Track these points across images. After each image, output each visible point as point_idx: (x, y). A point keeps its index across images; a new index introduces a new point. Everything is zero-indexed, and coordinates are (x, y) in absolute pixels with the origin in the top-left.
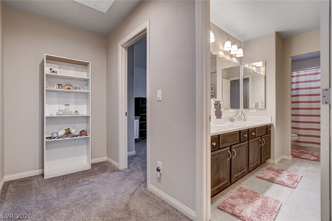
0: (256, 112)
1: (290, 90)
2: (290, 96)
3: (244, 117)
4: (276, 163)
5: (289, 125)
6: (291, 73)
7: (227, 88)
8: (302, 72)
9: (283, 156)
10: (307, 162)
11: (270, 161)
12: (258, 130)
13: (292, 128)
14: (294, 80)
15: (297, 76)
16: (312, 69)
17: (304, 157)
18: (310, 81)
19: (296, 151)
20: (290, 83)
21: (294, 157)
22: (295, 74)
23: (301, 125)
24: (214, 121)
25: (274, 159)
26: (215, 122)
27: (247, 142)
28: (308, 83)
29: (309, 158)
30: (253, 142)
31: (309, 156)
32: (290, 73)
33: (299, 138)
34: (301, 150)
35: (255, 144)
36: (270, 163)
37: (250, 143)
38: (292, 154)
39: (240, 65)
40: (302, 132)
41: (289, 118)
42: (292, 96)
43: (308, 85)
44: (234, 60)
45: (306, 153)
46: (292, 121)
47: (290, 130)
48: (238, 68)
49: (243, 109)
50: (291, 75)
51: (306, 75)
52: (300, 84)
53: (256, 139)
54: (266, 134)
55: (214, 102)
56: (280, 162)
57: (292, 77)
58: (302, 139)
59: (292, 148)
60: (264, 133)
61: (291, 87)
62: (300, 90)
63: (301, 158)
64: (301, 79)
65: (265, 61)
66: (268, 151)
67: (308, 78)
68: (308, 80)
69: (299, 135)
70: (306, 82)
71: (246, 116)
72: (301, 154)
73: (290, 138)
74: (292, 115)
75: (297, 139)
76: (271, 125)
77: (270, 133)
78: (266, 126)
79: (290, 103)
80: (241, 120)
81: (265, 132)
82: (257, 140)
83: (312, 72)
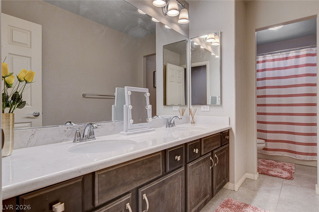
0: (208, 110)
1: (255, 80)
2: (255, 88)
3: (193, 118)
4: (236, 190)
5: (255, 126)
6: (256, 57)
7: (180, 78)
8: (269, 57)
9: (247, 174)
10: (278, 184)
11: (229, 186)
12: (207, 142)
13: (258, 131)
14: (260, 66)
15: (264, 61)
16: (281, 52)
17: (273, 173)
18: (279, 69)
19: (264, 163)
20: (255, 71)
21: (261, 174)
22: (261, 58)
23: (269, 127)
24: (129, 128)
25: (233, 182)
26: (131, 129)
27: (183, 169)
28: (276, 71)
29: (280, 174)
30: (196, 166)
31: (280, 170)
32: (254, 58)
33: (266, 145)
34: (269, 161)
35: (201, 167)
36: (228, 188)
37: (189, 169)
38: (259, 170)
39: (187, 39)
40: (269, 136)
41: (254, 118)
42: (258, 88)
43: (276, 73)
44: (176, 28)
45: (276, 166)
46: (258, 122)
47: (255, 134)
48: (183, 43)
49: (191, 106)
50: (256, 60)
51: (274, 60)
52: (267, 72)
53: (202, 158)
54: (221, 146)
55: (130, 93)
56: (242, 185)
57: (258, 62)
58: (270, 145)
59: (258, 158)
60: (218, 145)
61: (256, 77)
62: (267, 81)
63: (269, 175)
64: (269, 65)
65: (221, 33)
66: (225, 172)
67: (276, 64)
68: (276, 66)
69: (266, 141)
70: (274, 69)
71: (195, 117)
72: (269, 169)
73: (255, 145)
74: (258, 114)
75: (265, 146)
76: (229, 130)
77: (229, 143)
78: (221, 133)
79: (255, 97)
80: (187, 122)
81: (220, 143)
82: (204, 160)
83: (281, 57)
